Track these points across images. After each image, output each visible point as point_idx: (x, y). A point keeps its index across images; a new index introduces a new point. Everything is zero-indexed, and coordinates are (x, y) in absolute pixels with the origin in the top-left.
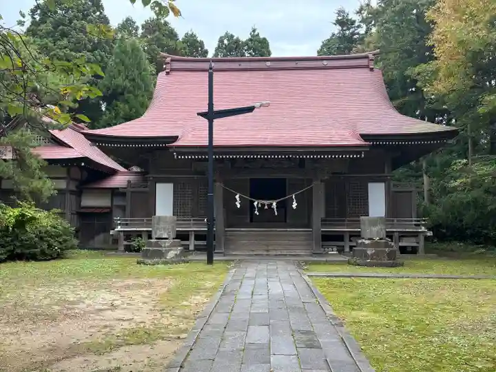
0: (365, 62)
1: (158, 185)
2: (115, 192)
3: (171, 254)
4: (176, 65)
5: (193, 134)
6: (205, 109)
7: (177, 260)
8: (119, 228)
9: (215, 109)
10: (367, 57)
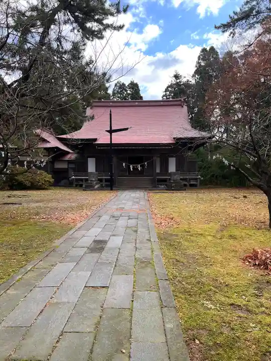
0: (179, 103)
1: (89, 159)
2: (69, 162)
3: (96, 187)
4: (95, 104)
5: (103, 139)
6: (109, 129)
7: (98, 189)
8: (73, 177)
9: (113, 128)
10: (181, 100)
